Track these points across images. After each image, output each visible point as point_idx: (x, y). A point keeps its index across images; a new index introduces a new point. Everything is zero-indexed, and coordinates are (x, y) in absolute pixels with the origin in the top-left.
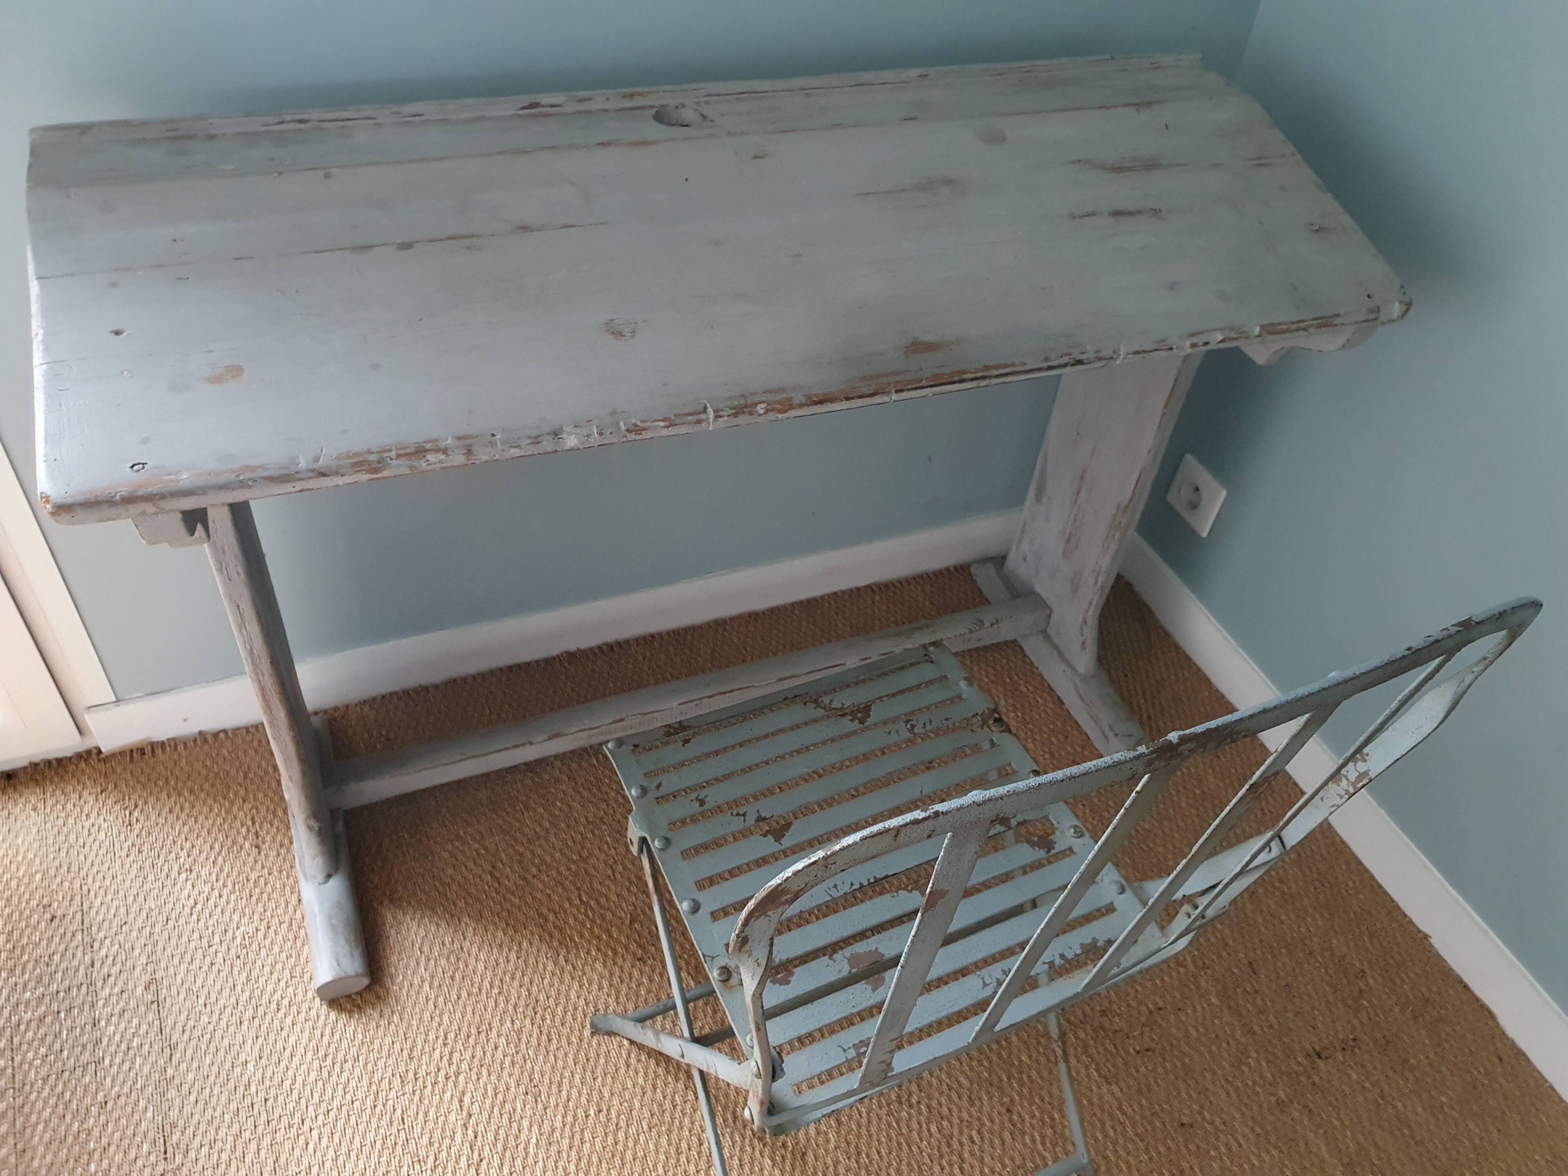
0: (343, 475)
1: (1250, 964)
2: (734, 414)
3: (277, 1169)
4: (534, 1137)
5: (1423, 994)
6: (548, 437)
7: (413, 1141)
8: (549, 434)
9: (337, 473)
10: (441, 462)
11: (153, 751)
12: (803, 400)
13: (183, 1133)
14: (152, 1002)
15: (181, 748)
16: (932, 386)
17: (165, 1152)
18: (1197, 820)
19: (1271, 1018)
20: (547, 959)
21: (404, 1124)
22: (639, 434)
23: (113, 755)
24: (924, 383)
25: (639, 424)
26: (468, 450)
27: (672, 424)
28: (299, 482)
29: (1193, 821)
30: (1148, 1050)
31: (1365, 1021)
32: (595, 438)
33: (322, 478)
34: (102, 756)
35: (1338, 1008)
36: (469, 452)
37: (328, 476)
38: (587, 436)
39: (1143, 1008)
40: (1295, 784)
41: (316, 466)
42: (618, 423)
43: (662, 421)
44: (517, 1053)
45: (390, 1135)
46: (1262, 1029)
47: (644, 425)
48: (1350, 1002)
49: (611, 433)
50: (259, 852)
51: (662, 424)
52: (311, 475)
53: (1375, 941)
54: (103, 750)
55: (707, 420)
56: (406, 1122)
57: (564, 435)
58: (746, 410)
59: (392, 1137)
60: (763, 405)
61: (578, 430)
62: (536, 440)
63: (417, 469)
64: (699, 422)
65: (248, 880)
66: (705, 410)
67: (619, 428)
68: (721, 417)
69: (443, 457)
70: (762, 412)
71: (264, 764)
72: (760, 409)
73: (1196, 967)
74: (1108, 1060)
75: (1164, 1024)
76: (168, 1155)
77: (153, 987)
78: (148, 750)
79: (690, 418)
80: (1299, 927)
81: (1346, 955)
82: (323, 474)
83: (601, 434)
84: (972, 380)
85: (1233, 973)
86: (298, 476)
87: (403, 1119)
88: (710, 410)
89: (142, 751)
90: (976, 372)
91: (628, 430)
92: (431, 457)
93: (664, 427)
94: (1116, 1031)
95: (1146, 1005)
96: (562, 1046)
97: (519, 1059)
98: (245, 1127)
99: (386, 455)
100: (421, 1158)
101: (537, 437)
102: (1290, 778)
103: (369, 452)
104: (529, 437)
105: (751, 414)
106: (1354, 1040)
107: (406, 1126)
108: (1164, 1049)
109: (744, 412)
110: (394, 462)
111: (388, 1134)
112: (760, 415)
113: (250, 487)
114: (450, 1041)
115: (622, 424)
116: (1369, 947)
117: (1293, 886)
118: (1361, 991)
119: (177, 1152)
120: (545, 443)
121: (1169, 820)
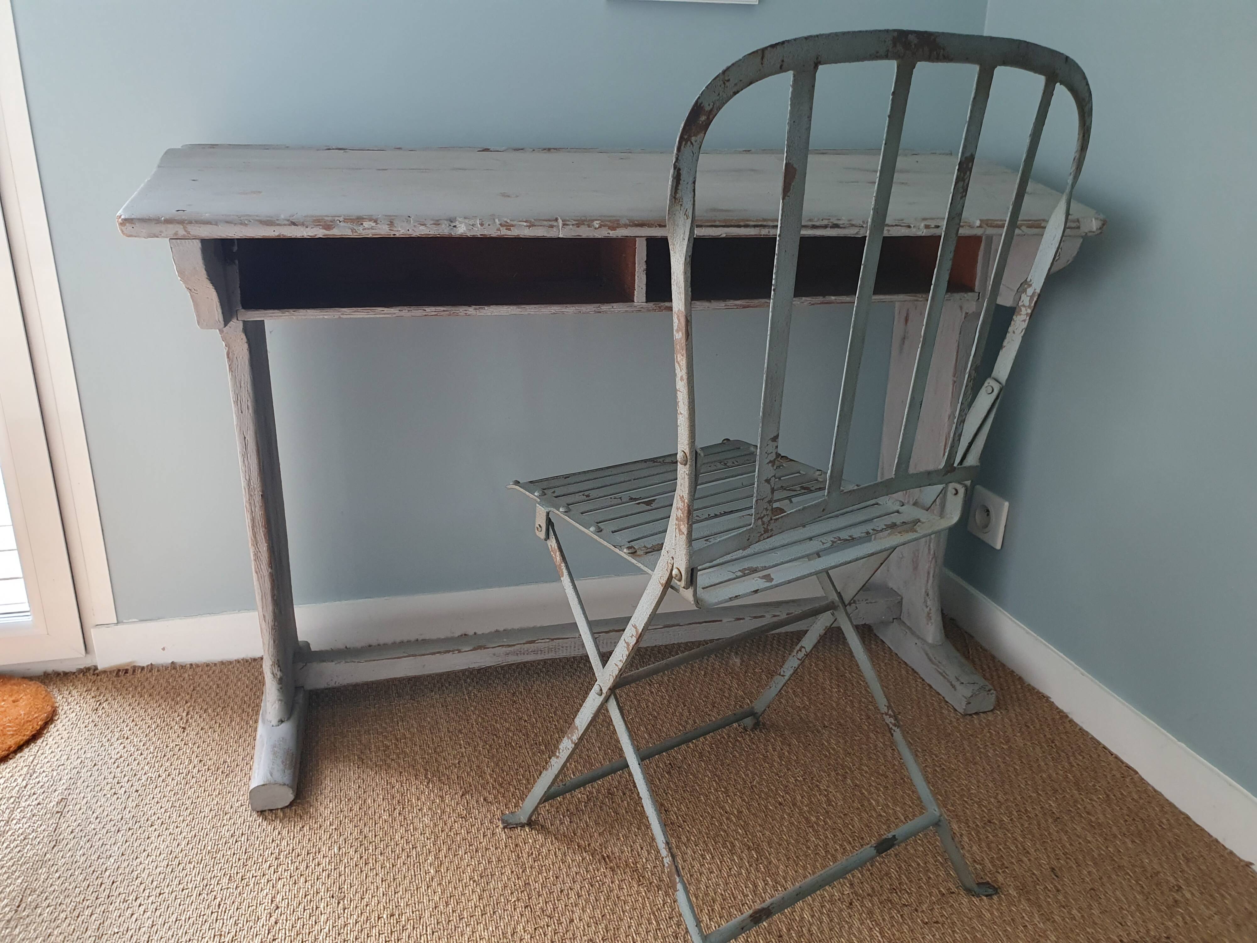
0: (307, 227)
1: (1053, 869)
2: (577, 224)
3: (101, 928)
4: (327, 928)
5: (1246, 909)
6: (446, 222)
7: (221, 921)
8: (447, 220)
9: (303, 224)
10: (372, 228)
11: (134, 671)
12: (628, 222)
13: (39, 896)
14: (58, 812)
15: (155, 673)
16: (724, 226)
17: (18, 906)
18: (1002, 766)
19: (1074, 912)
20: (384, 811)
21: (219, 908)
22: (510, 230)
23: (104, 672)
24: (717, 223)
25: (509, 221)
26: (391, 222)
27: (531, 225)
28: (278, 227)
29: (999, 766)
30: (937, 922)
31: (1181, 924)
32: (477, 227)
33: (293, 226)
34: (97, 672)
35: (1150, 912)
36: (391, 224)
37: (297, 225)
38: (473, 225)
39: (935, 891)
40: (1104, 747)
41: (291, 219)
42: (494, 220)
43: (525, 222)
44: (335, 869)
45: (204, 915)
46: (1064, 920)
47: (512, 223)
48: (1163, 908)
49: (489, 225)
50: (184, 732)
51: (525, 224)
52: (287, 223)
53: (1191, 864)
54: (99, 668)
55: (558, 226)
56: (221, 907)
57: (457, 223)
58: (586, 223)
59: (205, 917)
60: (598, 222)
61: (467, 221)
62: (437, 223)
63: (356, 232)
64: (552, 227)
65: (167, 747)
66: (556, 220)
67: (495, 222)
68: (567, 225)
69: (374, 224)
70: (597, 226)
71: (211, 683)
72: (596, 224)
73: (994, 866)
74: (893, 926)
75: (956, 905)
76: (20, 909)
77: (63, 804)
78: (130, 672)
79: (545, 223)
80: (1107, 847)
81: (1159, 872)
82: (294, 224)
83: (482, 225)
84: (755, 226)
85: (1034, 874)
86: (278, 222)
87: (219, 905)
88: (560, 221)
89: (126, 671)
90: (757, 221)
91: (501, 225)
92: (366, 224)
93: (527, 226)
94: (904, 905)
95: (938, 889)
96: (375, 868)
97: (335, 874)
98: (89, 898)
99: (337, 218)
100: (223, 933)
101: (438, 221)
102: (1099, 743)
103: (327, 216)
104: (432, 220)
105: (589, 226)
106: (1168, 938)
107: (220, 911)
108: (953, 923)
109: (584, 224)
110: (342, 224)
111: (202, 913)
112: (595, 229)
113: (246, 225)
114: (282, 857)
115: (497, 220)
116: (1186, 869)
117: (1101, 816)
118: (1176, 901)
119: (28, 907)
120: (443, 226)
121: (975, 764)
